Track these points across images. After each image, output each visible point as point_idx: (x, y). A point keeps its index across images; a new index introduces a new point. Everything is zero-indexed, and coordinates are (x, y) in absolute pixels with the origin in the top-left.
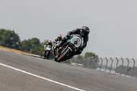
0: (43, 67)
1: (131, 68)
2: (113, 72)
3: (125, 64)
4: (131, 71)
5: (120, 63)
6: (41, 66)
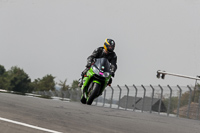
0: (15, 106)
1: (140, 99)
2: (115, 106)
3: (132, 94)
4: (141, 103)
5: (124, 93)
6: (12, 105)
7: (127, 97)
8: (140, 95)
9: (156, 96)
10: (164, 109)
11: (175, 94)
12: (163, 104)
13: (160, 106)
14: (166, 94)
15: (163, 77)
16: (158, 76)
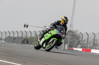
7: (9, 37)
8: (16, 36)
9: (24, 36)
10: (28, 43)
11: (33, 35)
12: (27, 40)
13: (26, 41)
14: (29, 35)
15: (27, 27)
16: (25, 26)
